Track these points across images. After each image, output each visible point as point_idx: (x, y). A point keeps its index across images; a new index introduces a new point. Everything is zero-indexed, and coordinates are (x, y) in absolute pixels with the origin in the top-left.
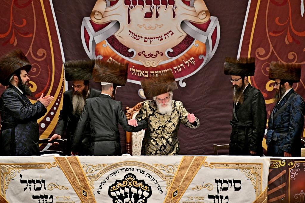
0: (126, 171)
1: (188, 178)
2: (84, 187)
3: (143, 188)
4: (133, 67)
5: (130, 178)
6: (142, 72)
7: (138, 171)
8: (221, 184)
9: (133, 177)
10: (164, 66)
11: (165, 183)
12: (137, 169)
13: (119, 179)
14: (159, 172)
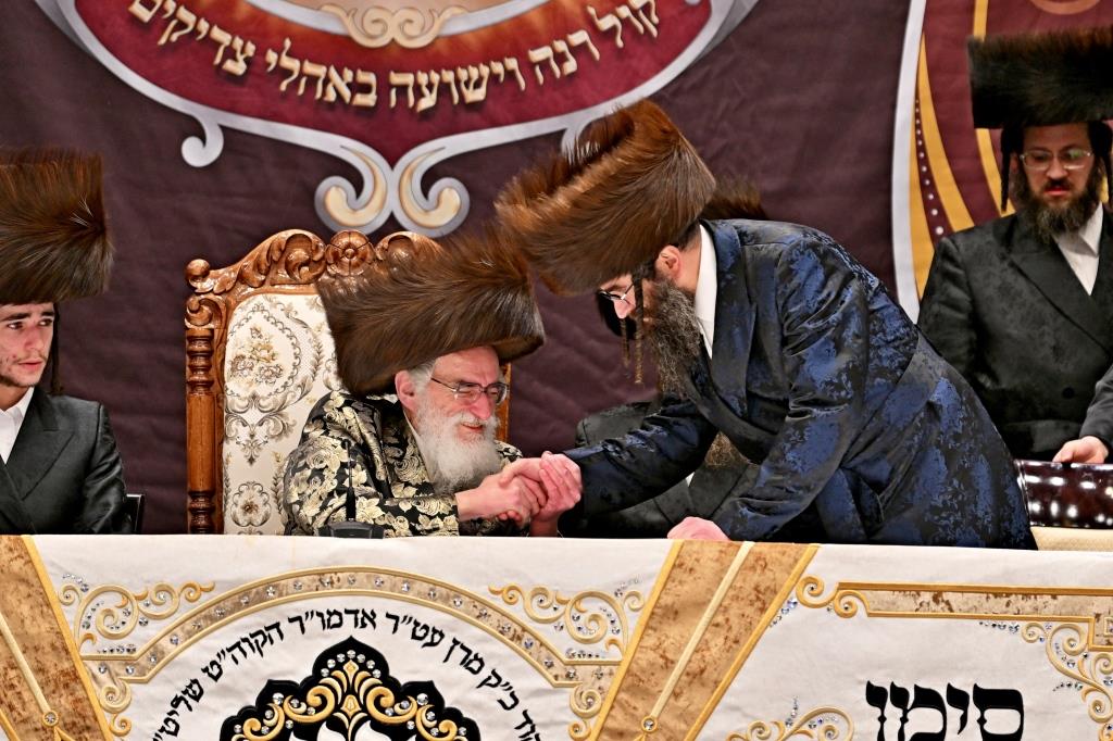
0: (326, 625)
1: (702, 671)
2: (68, 720)
3: (428, 730)
4: (288, 43)
5: (351, 668)
6: (341, 74)
7: (400, 626)
8: (899, 712)
9: (371, 664)
10: (472, 40)
11: (566, 704)
12: (396, 618)
13: (283, 674)
14: (527, 635)
